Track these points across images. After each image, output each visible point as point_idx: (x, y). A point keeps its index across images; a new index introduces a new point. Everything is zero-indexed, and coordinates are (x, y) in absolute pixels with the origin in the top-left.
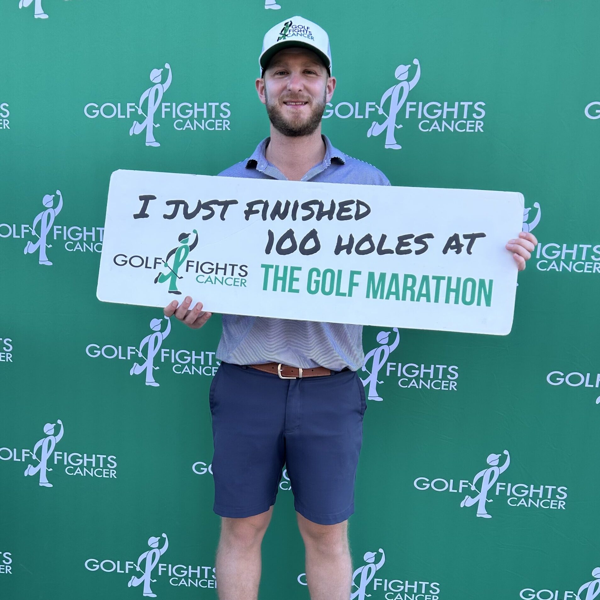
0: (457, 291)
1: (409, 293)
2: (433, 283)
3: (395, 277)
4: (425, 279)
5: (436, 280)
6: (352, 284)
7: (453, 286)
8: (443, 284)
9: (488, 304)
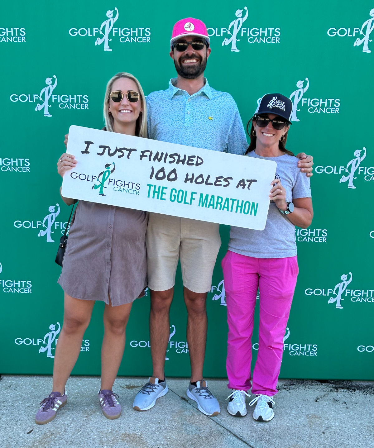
0: (241, 207)
1: (219, 205)
2: (230, 202)
3: (213, 197)
4: (227, 199)
5: (232, 201)
6: (192, 199)
7: (240, 205)
8: (235, 203)
9: (255, 214)
